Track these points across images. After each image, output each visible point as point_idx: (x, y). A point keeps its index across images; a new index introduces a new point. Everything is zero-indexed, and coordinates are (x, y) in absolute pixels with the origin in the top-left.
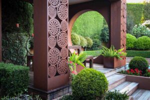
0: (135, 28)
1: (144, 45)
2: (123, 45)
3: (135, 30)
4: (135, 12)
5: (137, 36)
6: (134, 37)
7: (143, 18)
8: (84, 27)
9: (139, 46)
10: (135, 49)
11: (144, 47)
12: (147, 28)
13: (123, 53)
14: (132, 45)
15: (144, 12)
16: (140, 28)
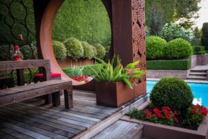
0: (165, 28)
1: (178, 51)
2: (139, 53)
3: (166, 30)
4: (164, 5)
5: (167, 40)
6: (164, 40)
7: (175, 14)
8: (91, 29)
9: (171, 53)
10: (165, 57)
11: (178, 55)
12: (182, 28)
13: (136, 71)
14: (161, 52)
15: (177, 6)
16: (173, 28)
